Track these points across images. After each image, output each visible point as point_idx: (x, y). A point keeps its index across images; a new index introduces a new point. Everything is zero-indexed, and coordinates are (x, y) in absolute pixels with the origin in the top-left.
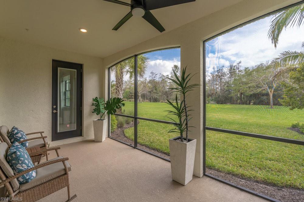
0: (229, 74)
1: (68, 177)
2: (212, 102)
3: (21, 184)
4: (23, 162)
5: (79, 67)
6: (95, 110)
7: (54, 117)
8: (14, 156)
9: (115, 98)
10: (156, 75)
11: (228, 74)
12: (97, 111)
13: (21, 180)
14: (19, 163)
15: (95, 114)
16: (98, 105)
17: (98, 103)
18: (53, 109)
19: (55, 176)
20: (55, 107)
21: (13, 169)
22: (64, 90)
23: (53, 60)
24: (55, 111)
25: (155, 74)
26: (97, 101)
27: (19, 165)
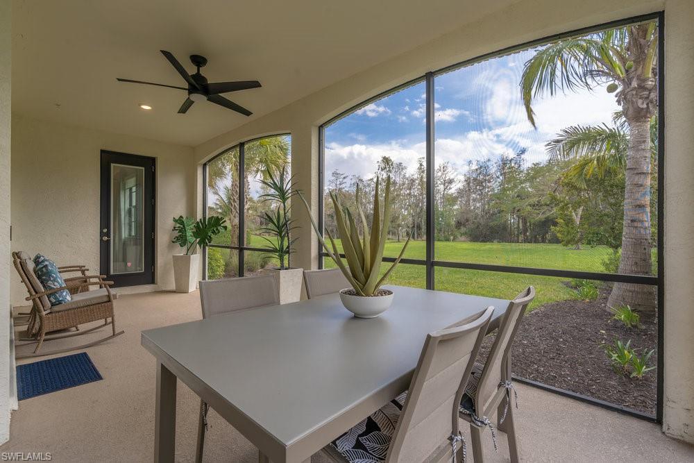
0: (501, 178)
1: (112, 305)
2: (463, 238)
3: (53, 305)
4: (55, 280)
5: (149, 164)
6: (178, 238)
7: (105, 248)
8: (44, 269)
9: (213, 217)
10: (344, 178)
11: (498, 177)
12: (181, 239)
13: (54, 301)
14: (50, 280)
15: (178, 244)
16: (182, 230)
17: (184, 226)
18: (102, 234)
19: (95, 302)
20: (105, 230)
21: (44, 286)
22: (127, 206)
23: (102, 152)
24: (105, 238)
25: (342, 177)
26: (182, 223)
27: (50, 282)
